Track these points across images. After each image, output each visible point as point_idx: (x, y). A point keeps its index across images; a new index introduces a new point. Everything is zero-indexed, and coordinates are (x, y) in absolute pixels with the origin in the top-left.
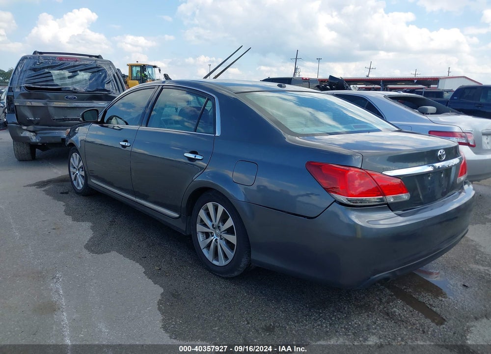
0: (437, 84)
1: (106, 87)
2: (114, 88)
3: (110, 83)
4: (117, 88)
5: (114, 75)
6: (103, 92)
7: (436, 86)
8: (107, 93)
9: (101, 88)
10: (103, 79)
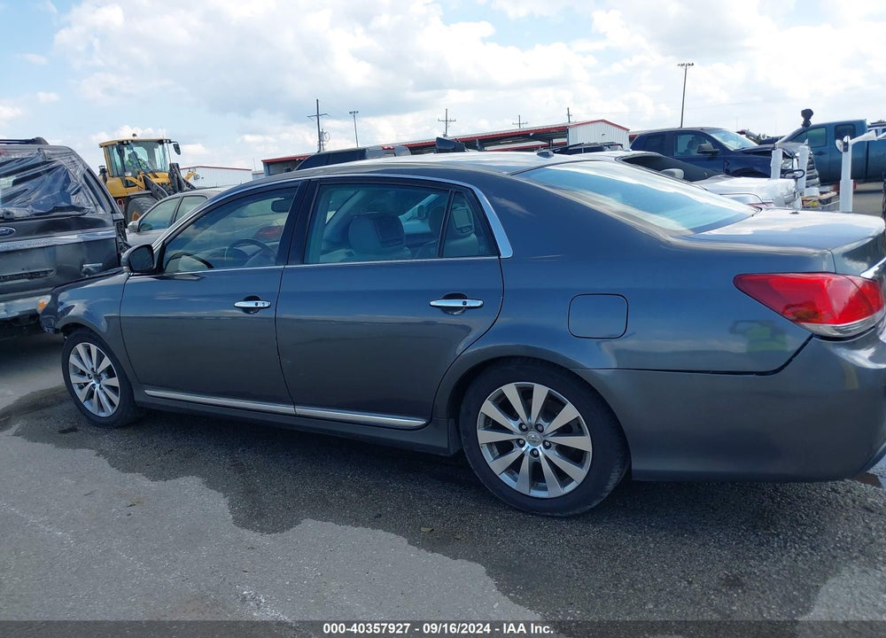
0: (565, 137)
1: (74, 200)
2: (91, 202)
3: (81, 193)
4: (96, 202)
5: (85, 176)
6: (70, 213)
7: (564, 140)
8: (78, 213)
9: (64, 204)
10: (64, 188)
